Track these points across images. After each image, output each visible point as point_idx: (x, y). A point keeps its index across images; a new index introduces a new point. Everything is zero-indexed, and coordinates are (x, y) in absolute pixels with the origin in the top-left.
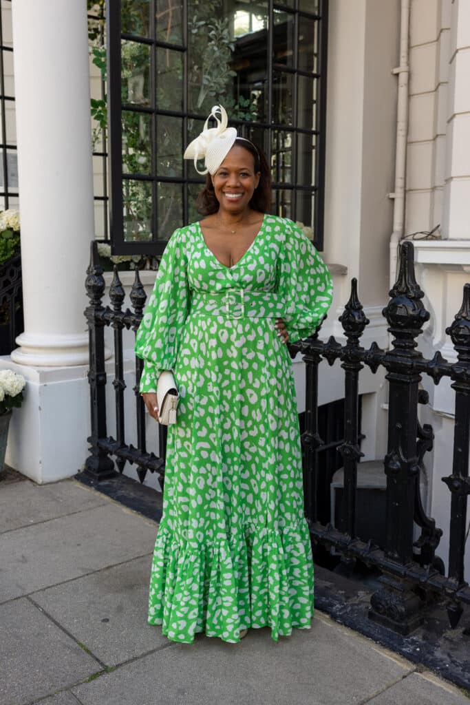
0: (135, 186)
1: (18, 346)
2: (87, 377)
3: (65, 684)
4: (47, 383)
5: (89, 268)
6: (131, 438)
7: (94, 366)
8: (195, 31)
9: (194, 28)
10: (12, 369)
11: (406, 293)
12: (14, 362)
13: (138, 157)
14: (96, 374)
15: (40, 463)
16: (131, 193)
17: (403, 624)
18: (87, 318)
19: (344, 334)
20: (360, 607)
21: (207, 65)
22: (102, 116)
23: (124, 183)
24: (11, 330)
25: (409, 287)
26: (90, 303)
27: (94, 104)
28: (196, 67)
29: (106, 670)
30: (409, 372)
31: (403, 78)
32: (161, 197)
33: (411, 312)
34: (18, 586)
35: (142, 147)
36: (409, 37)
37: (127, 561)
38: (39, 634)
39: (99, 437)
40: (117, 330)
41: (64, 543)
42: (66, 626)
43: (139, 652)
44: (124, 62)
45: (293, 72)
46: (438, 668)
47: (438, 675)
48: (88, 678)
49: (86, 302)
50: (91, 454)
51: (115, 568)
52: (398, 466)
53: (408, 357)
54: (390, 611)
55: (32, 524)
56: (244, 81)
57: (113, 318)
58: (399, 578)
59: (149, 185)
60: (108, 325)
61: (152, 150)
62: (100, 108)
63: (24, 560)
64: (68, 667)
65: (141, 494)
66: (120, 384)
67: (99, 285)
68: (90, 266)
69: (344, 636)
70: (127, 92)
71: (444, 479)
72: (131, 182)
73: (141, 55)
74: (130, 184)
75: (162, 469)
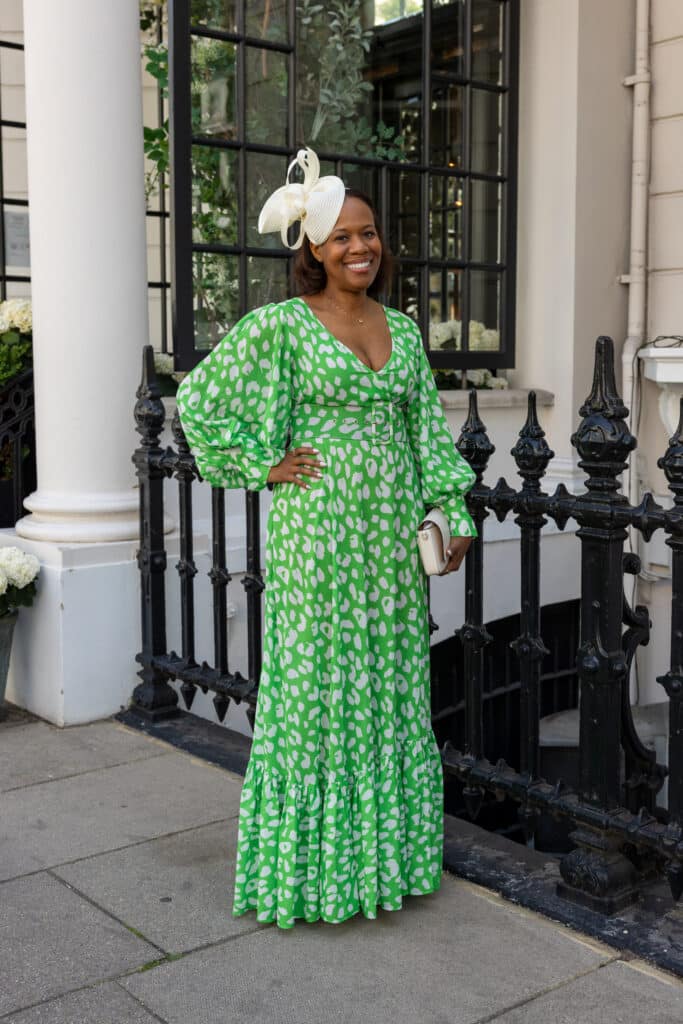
0: (211, 262)
1: (27, 512)
2: (136, 560)
3: (109, 973)
4: (75, 568)
5: (140, 388)
6: (205, 653)
7: (148, 541)
8: (307, 21)
9: (306, 16)
10: (19, 547)
11: (601, 410)
12: (20, 536)
13: (217, 219)
14: (150, 553)
15: (62, 692)
16: (205, 274)
17: (606, 899)
18: (137, 466)
19: (519, 473)
20: (546, 881)
21: (327, 73)
22: (161, 154)
23: (194, 259)
24: (15, 487)
25: (606, 401)
26: (141, 442)
27: (149, 135)
28: (310, 76)
29: (167, 958)
30: (608, 524)
31: (641, 92)
32: (254, 281)
33: (609, 438)
34: (34, 858)
35: (224, 202)
36: (650, 27)
37: (199, 827)
38: (67, 916)
39: (155, 654)
40: (184, 483)
41: (101, 804)
42: (108, 906)
43: (216, 938)
44: (195, 69)
45: (464, 83)
46: (652, 954)
47: (651, 963)
48: (141, 968)
49: (136, 441)
50: (141, 681)
51: (180, 835)
52: (595, 663)
53: (607, 503)
54: (587, 882)
55: (52, 780)
56: (389, 96)
57: (177, 465)
58: (598, 830)
59: (235, 260)
60: (170, 476)
61: (239, 207)
62: (157, 141)
63: (41, 825)
64: (111, 954)
65: (220, 739)
66: (187, 567)
67: (156, 414)
68: (142, 385)
69: (520, 918)
70: (200, 116)
71: (659, 680)
72: (206, 258)
73: (222, 59)
74: (204, 260)
75: (252, 695)
